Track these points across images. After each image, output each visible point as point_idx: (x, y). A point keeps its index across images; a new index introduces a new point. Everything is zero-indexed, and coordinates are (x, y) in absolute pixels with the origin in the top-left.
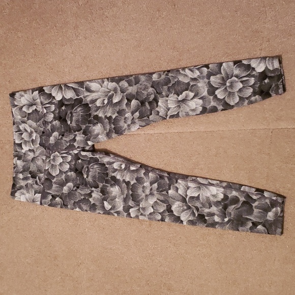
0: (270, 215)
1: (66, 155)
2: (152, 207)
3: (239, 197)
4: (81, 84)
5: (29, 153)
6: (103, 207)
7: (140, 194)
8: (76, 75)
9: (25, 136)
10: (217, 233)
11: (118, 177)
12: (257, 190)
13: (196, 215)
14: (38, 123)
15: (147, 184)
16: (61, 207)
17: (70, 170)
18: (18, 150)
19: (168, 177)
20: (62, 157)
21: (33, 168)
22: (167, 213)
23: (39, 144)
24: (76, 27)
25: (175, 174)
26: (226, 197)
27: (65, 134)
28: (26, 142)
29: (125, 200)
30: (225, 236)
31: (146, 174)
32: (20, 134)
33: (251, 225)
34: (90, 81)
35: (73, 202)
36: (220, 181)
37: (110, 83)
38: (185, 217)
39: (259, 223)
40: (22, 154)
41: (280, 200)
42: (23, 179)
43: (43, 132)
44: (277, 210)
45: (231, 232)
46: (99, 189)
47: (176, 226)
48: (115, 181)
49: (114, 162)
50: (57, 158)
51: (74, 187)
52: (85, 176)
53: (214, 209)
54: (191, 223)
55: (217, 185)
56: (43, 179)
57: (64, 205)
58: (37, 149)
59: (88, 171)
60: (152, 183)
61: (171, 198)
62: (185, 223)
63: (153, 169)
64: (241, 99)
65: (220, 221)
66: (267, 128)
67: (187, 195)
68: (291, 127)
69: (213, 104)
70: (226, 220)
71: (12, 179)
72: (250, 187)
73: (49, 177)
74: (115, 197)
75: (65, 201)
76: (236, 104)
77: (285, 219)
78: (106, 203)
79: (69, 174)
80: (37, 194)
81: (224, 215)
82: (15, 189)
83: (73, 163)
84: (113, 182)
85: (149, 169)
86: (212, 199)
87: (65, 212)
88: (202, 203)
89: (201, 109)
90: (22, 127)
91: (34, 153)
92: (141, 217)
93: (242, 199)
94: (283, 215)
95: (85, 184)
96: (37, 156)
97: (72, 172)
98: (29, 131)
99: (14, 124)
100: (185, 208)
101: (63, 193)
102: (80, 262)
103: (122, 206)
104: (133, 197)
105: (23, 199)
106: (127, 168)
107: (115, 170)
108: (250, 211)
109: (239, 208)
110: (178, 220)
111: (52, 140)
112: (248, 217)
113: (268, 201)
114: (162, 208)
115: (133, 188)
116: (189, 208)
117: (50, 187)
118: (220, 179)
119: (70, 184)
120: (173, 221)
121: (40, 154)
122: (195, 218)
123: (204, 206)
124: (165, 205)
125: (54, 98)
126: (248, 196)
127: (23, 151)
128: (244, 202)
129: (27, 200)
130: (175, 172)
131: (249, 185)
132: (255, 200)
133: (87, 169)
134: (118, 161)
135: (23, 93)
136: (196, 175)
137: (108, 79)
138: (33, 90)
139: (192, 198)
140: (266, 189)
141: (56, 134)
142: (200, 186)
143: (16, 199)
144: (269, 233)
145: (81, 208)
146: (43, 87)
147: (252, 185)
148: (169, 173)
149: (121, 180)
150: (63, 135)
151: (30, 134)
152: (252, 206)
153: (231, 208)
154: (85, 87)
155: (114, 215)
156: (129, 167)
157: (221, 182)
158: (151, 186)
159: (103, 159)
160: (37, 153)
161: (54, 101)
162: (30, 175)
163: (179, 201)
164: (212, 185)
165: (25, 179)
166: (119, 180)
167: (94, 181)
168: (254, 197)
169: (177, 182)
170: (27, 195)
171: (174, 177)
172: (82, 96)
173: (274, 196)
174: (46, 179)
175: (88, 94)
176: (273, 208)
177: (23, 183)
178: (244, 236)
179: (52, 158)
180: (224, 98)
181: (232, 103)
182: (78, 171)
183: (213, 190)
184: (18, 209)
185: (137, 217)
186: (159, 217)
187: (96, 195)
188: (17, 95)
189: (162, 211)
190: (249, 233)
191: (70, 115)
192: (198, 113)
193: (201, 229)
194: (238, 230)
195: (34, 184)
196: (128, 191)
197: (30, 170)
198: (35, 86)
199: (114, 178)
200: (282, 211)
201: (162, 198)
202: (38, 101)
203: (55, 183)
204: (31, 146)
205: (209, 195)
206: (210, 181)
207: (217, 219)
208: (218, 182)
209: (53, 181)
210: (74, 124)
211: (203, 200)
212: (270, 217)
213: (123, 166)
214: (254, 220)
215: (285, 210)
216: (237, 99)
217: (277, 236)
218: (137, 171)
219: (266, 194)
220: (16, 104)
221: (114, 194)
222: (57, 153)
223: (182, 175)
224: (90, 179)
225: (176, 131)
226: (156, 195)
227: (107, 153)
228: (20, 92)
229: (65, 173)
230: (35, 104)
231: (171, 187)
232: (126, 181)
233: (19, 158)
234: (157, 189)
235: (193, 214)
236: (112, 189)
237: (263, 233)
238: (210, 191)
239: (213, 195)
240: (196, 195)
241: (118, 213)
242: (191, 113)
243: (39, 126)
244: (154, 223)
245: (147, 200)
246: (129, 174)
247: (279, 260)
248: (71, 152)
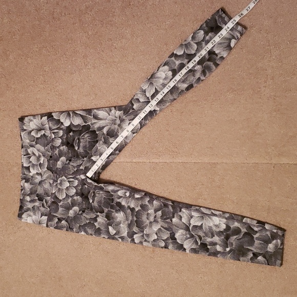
0: (271, 247)
1: (73, 180)
2: (156, 234)
3: (241, 228)
4: (89, 111)
5: (37, 176)
6: (108, 232)
7: (144, 220)
8: (84, 103)
9: (33, 159)
10: (219, 262)
11: (123, 203)
12: (259, 222)
13: (199, 244)
14: (46, 148)
15: (151, 211)
16: (67, 230)
17: (77, 194)
18: (26, 173)
19: (172, 206)
20: (69, 182)
21: (40, 191)
22: (170, 241)
23: (47, 168)
24: (85, 57)
25: (179, 203)
26: (228, 228)
27: (73, 159)
28: (33, 165)
29: (130, 226)
30: (226, 265)
31: (151, 202)
32: (28, 157)
33: (252, 255)
34: (98, 109)
35: (78, 225)
36: (222, 212)
37: (117, 112)
38: (188, 245)
39: (260, 254)
40: (30, 177)
41: (280, 233)
42: (31, 201)
43: (51, 157)
44: (277, 242)
45: (232, 261)
46: (104, 214)
47: (179, 253)
48: (120, 207)
49: (118, 190)
50: (63, 183)
51: (80, 211)
52: (91, 201)
53: (216, 239)
54: (194, 251)
55: (220, 216)
56: (50, 202)
57: (70, 228)
58: (44, 173)
59: (94, 196)
60: (156, 211)
61: (175, 226)
62: (188, 251)
63: (158, 198)
65: (222, 251)
66: (270, 162)
67: (190, 224)
68: (293, 162)
70: (228, 249)
71: (19, 200)
72: (252, 219)
73: (56, 200)
74: (120, 223)
75: (71, 224)
77: (285, 251)
78: (110, 228)
79: (75, 198)
80: (43, 217)
81: (225, 244)
82: (22, 210)
83: (80, 188)
84: (118, 208)
85: (154, 197)
86: (214, 228)
87: (71, 235)
88: (205, 233)
90: (30, 151)
91: (42, 176)
92: (145, 244)
93: (244, 230)
94: (283, 248)
95: (91, 209)
96: (44, 180)
97: (79, 197)
98: (37, 155)
99: (22, 147)
100: (188, 236)
101: (69, 217)
102: (84, 284)
103: (127, 232)
104: (137, 223)
105: (29, 220)
106: (132, 196)
107: (120, 197)
108: (252, 242)
109: (240, 239)
110: (181, 247)
111: (59, 164)
112: (249, 248)
113: (268, 233)
114: (166, 235)
115: (138, 215)
116: (192, 236)
117: (57, 210)
118: (222, 210)
119: (76, 208)
120: (176, 249)
121: (47, 178)
122: (198, 247)
123: (206, 235)
124: (169, 232)
125: (62, 123)
126: (249, 228)
127: (31, 174)
128: (246, 233)
129: (33, 221)
130: (179, 200)
131: (250, 217)
132: (256, 232)
133: (93, 194)
134: (122, 189)
135: (32, 118)
136: (199, 205)
137: (115, 107)
138: (42, 115)
139: (195, 227)
140: (268, 221)
141: (63, 159)
142: (203, 216)
143: (22, 220)
144: (268, 264)
145: (86, 232)
146: (51, 113)
147: (254, 217)
148: (173, 202)
149: (126, 206)
150: (70, 161)
151: (38, 158)
152: (253, 237)
153: (233, 239)
154: (92, 114)
155: (118, 241)
156: (134, 195)
157: (224, 212)
158: (155, 213)
159: (107, 187)
160: (45, 177)
161: (62, 127)
162: (37, 198)
163: (182, 229)
164: (215, 215)
165: (32, 201)
166: (124, 206)
167: (100, 206)
168: (256, 229)
169: (180, 211)
170: (34, 217)
171: (178, 206)
172: (89, 123)
173: (275, 229)
174: (53, 202)
175: (96, 121)
176: (273, 240)
177: (30, 206)
178: (244, 266)
179: (59, 182)
182: (84, 195)
183: (216, 220)
184: (24, 230)
185: (141, 243)
186: (163, 244)
187: (101, 219)
188: (26, 119)
189: (165, 238)
190: (250, 263)
191: (78, 141)
193: (203, 257)
194: (240, 260)
195: (40, 207)
196: (133, 217)
197: (37, 193)
198: (44, 111)
199: (119, 204)
200: (282, 244)
201: (166, 226)
202: (47, 126)
203: (62, 206)
204: (39, 170)
205: (211, 224)
206: (213, 211)
207: (219, 248)
208: (221, 213)
209: (60, 204)
210: (81, 150)
211: (206, 229)
212: (270, 248)
213: (128, 194)
214: (255, 251)
215: (285, 242)
217: (277, 267)
218: (141, 198)
219: (267, 227)
220: (25, 128)
221: (118, 219)
222: (64, 177)
223: (186, 204)
224: (95, 204)
225: (181, 161)
226: (160, 222)
227: (112, 183)
228: (29, 117)
229: (71, 197)
230: (43, 129)
231: (175, 215)
232: (131, 207)
233: (27, 180)
234: (161, 217)
235: (196, 242)
236: (116, 214)
237: (263, 264)
238: (213, 221)
239: (215, 225)
240: (200, 224)
241: (122, 238)
243: (47, 150)
244: (157, 249)
245: (151, 226)
246: (133, 201)
247: (278, 290)
248: (78, 177)
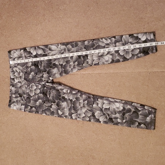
0: (148, 119)
1: (38, 85)
2: (84, 113)
3: (131, 109)
4: (46, 46)
5: (18, 83)
6: (58, 113)
7: (78, 106)
8: (44, 41)
9: (16, 74)
10: (119, 128)
11: (66, 97)
12: (141, 105)
13: (108, 119)
14: (23, 67)
15: (81, 101)
16: (35, 113)
17: (40, 93)
18: (12, 82)
19: (93, 98)
20: (36, 86)
21: (20, 91)
22: (92, 117)
23: (24, 79)
24: (44, 15)
25: (97, 96)
26: (124, 109)
27: (38, 73)
28: (16, 77)
29: (70, 110)
30: (124, 130)
31: (81, 96)
32: (13, 73)
33: (138, 124)
34: (51, 45)
35: (42, 110)
36: (121, 100)
37: (62, 46)
38: (102, 119)
39: (142, 123)
40: (15, 84)
41: (154, 111)
43: (26, 72)
44: (152, 116)
45: (126, 127)
46: (56, 104)
47: (97, 124)
48: (64, 99)
49: (64, 89)
50: (33, 86)
51: (42, 102)
52: (48, 96)
53: (118, 115)
54: (105, 122)
55: (119, 102)
56: (26, 98)
57: (37, 112)
58: (22, 81)
59: (50, 94)
60: (84, 101)
61: (95, 109)
62: (102, 123)
63: (85, 93)
64: (133, 55)
65: (121, 122)
66: (147, 71)
67: (103, 107)
68: (160, 71)
69: (117, 58)
70: (124, 121)
71: (9, 97)
72: (137, 103)
73: (29, 96)
74: (64, 108)
75: (38, 110)
76: (130, 58)
77: (156, 121)
78: (59, 111)
79: (40, 95)
80: (22, 106)
81: (123, 118)
82: (10, 102)
83: (42, 89)
84: (63, 100)
85: (83, 93)
86: (116, 109)
87: (38, 116)
88: (111, 112)
89: (111, 60)
90: (14, 69)
91: (21, 83)
92: (78, 119)
93: (133, 110)
94: (155, 119)
95: (48, 101)
96: (23, 85)
97: (41, 94)
98: (18, 71)
99: (10, 68)
100: (102, 114)
101: (36, 105)
102: (45, 142)
103: (68, 113)
104: (74, 108)
105: (15, 108)
106: (71, 92)
107: (64, 93)
108: (137, 117)
109: (131, 115)
110: (98, 121)
111: (31, 76)
112: (136, 120)
113: (147, 111)
114: (90, 114)
115: (74, 103)
116: (104, 114)
117: (30, 102)
118: (121, 99)
119: (40, 101)
120: (95, 122)
121: (24, 84)
122: (107, 120)
123: (112, 113)
124: (91, 112)
125: (32, 53)
126: (136, 108)
127: (15, 82)
128: (134, 112)
129: (17, 109)
130: (97, 95)
131: (137, 102)
132: (140, 111)
133: (49, 93)
134: (66, 88)
135: (15, 51)
136: (108, 97)
137: (61, 43)
138: (21, 49)
139: (106, 109)
140: (146, 105)
141: (33, 73)
142: (110, 102)
143: (11, 108)
144: (147, 129)
145: (46, 114)
146: (26, 48)
147: (139, 102)
148: (93, 95)
149: (68, 99)
150: (36, 74)
151: (19, 73)
152: (138, 114)
153: (127, 115)
154: (48, 48)
155: (64, 118)
156: (72, 92)
157: (122, 100)
158: (84, 102)
159: (58, 87)
160: (23, 84)
161: (32, 55)
162: (19, 96)
163: (99, 110)
164: (117, 102)
165: (16, 97)
166: (66, 98)
167: (53, 99)
168: (140, 109)
169: (97, 100)
170: (17, 106)
171: (96, 97)
172: (47, 53)
173: (150, 109)
174: (28, 98)
175: (50, 52)
176: (150, 115)
177: (15, 100)
178: (133, 130)
179: (30, 86)
180: (124, 55)
181: (128, 58)
182: (45, 94)
183: (117, 105)
184: (12, 114)
185: (76, 119)
186: (88, 119)
187: (54, 106)
188: (12, 52)
189: (89, 116)
190: (136, 128)
191: (40, 63)
192: (110, 62)
193: (110, 126)
194: (131, 127)
195: (21, 100)
196: (71, 105)
197: (19, 92)
198: (22, 47)
199: (64, 98)
200: (155, 117)
201: (90, 109)
202: (23, 55)
203: (32, 100)
204: (19, 80)
205: (115, 107)
206: (116, 100)
207: (119, 120)
208: (120, 100)
209: (31, 99)
210: (42, 68)
211: (112, 109)
212: (148, 120)
213: (69, 91)
214: (139, 121)
215: (156, 116)
216: (131, 56)
217: (152, 130)
218: (76, 94)
219: (146, 107)
220: (11, 57)
221: (63, 106)
222: (33, 83)
223: (101, 96)
224: (51, 98)
225: (97, 73)
226: (86, 107)
227: (60, 84)
228: (14, 50)
229: (37, 94)
230: (22, 57)
231: (95, 103)
232: (70, 99)
233: (13, 86)
234: (87, 104)
235: (106, 117)
236: (62, 103)
237: (144, 128)
238: (116, 105)
239: (117, 108)
240: (108, 108)
241: (66, 116)
242: (105, 63)
243: (24, 69)
244: (85, 122)
245: (81, 110)
246: (72, 95)
247: (152, 144)
248: (41, 83)
